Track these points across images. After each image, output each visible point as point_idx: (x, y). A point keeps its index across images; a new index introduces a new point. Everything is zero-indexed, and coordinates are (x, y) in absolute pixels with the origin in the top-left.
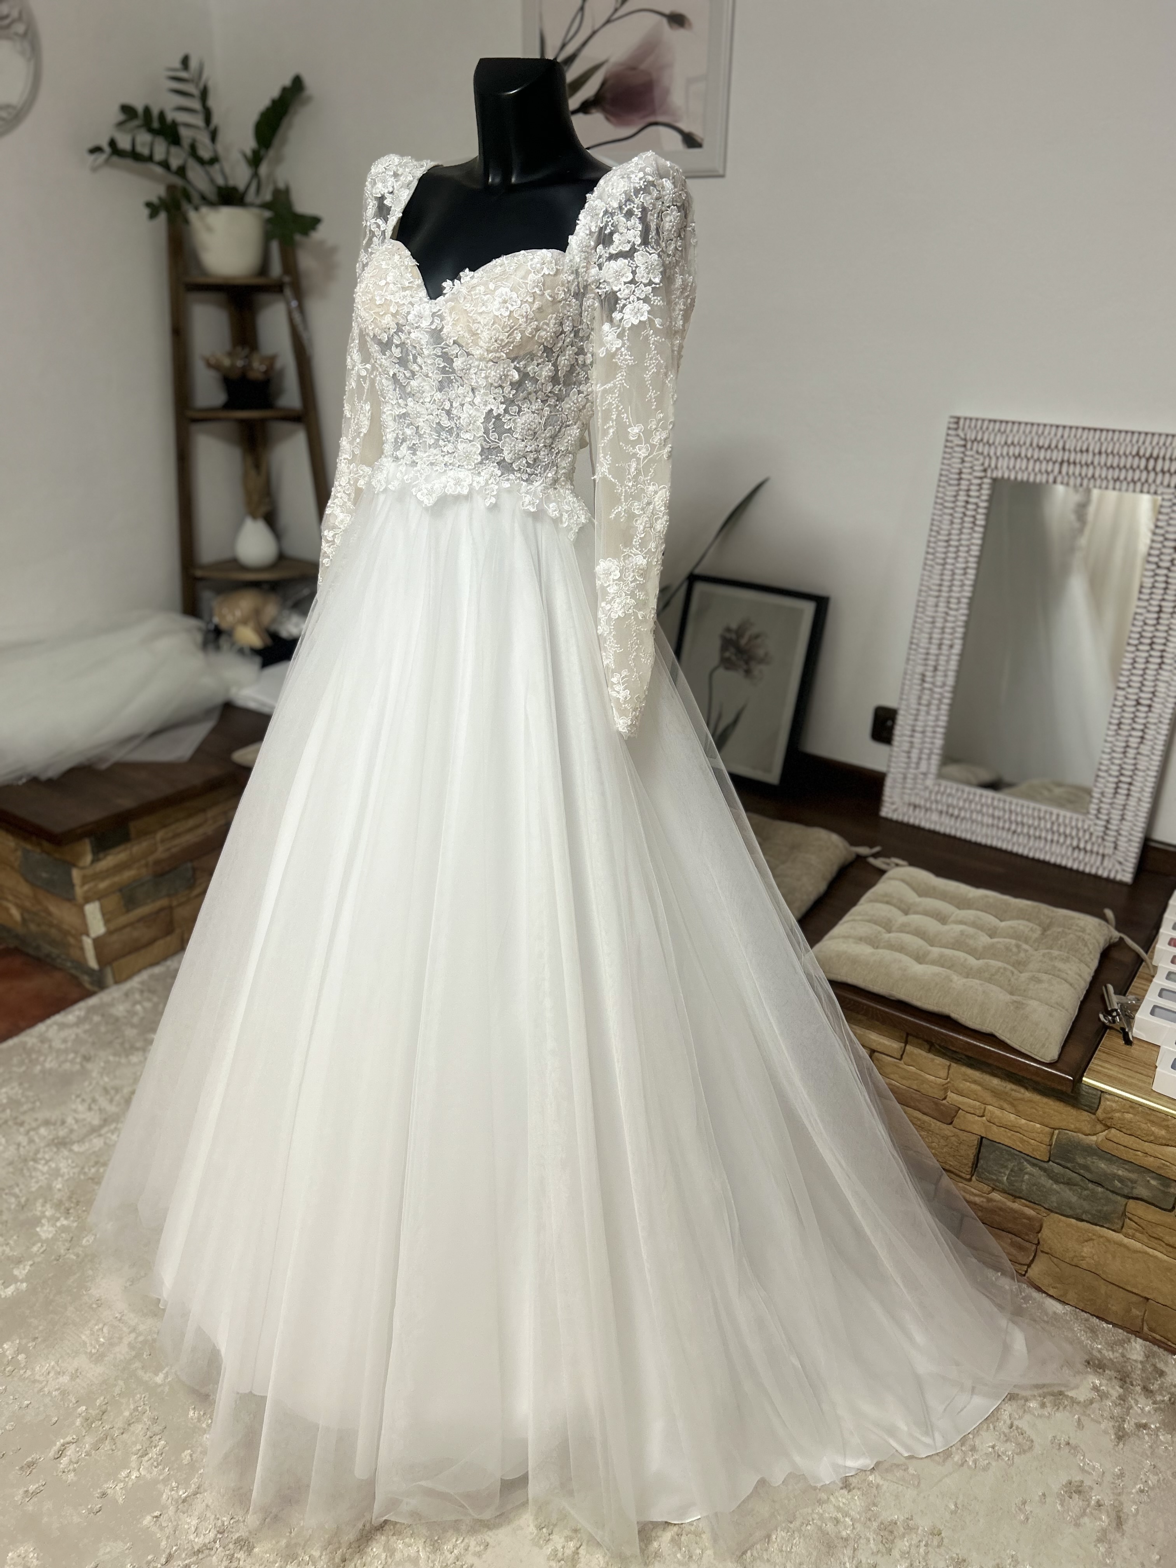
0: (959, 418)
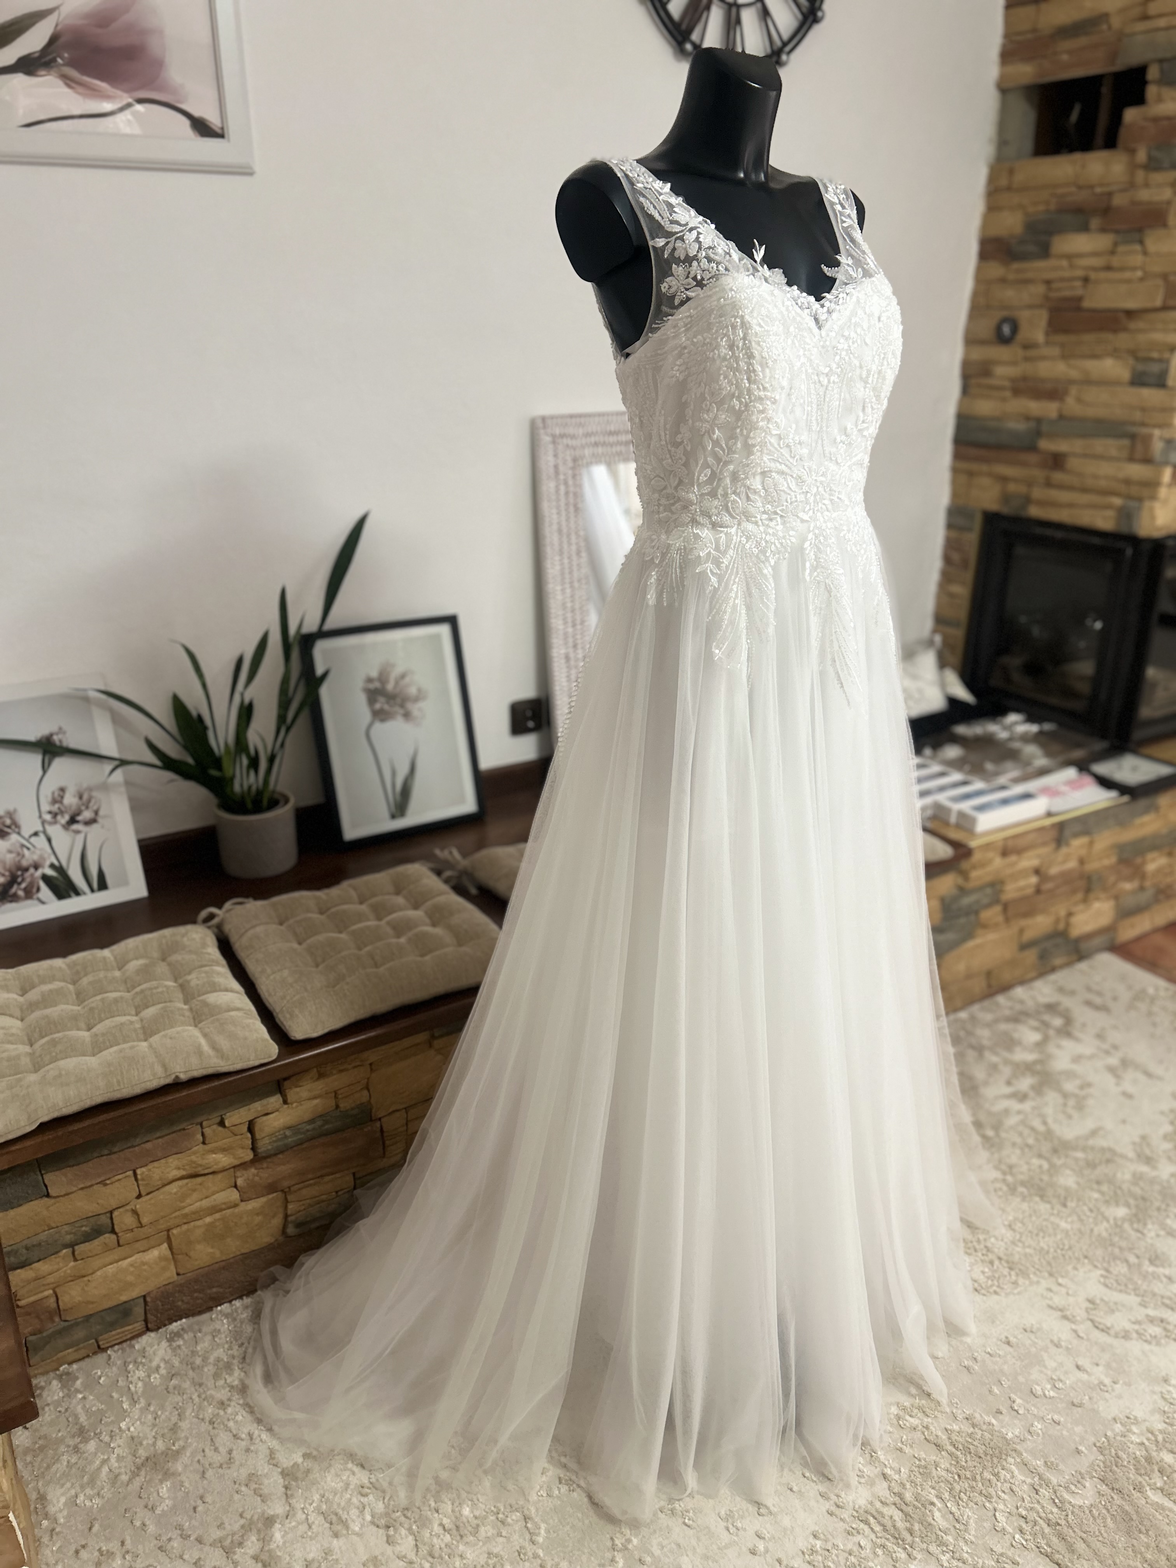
0: (544, 419)
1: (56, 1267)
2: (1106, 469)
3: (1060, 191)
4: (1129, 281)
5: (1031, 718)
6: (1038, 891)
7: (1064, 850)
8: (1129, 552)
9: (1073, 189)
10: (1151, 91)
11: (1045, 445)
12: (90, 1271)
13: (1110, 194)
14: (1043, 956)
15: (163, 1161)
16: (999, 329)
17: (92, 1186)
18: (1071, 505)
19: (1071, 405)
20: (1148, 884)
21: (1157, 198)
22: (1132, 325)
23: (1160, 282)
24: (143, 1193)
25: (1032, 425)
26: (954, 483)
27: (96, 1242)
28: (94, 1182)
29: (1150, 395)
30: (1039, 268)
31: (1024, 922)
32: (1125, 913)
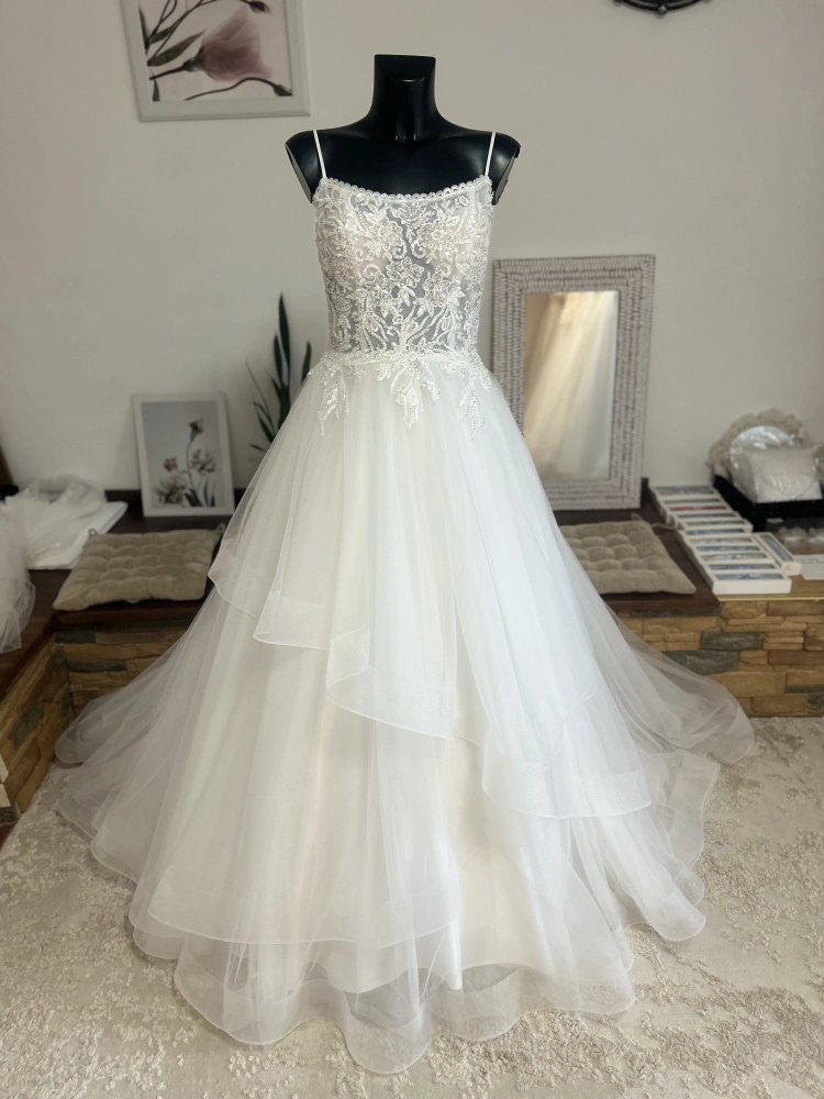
0: (499, 262)
1: (101, 678)
15: (149, 643)
17: (115, 645)
24: (140, 656)
27: (119, 673)
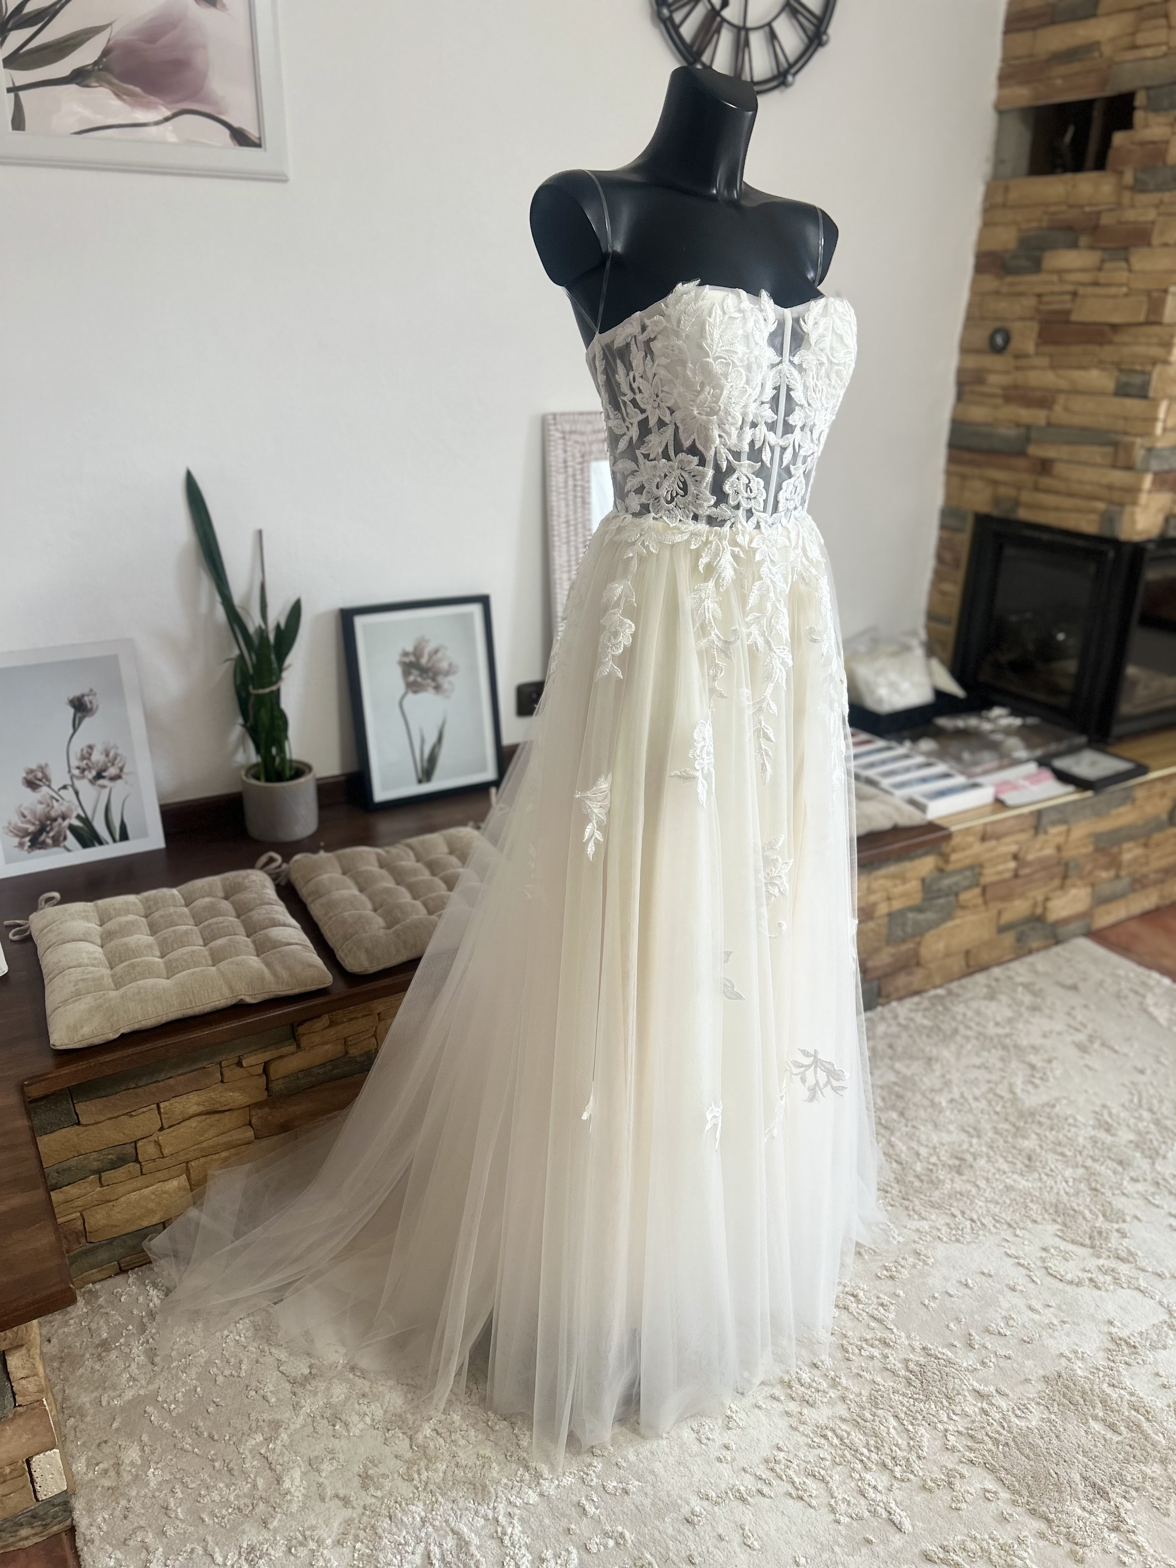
0: (555, 416)
1: (83, 1191)
2: (1090, 475)
3: (1052, 209)
4: (1115, 297)
5: (1015, 713)
6: (1016, 875)
7: (1042, 837)
8: (1111, 554)
9: (1064, 208)
10: (1139, 116)
11: (1034, 450)
12: (116, 1197)
13: (1099, 213)
14: (1020, 939)
15: (185, 1097)
16: (992, 338)
17: (118, 1117)
18: (1057, 509)
19: (1059, 414)
20: (1123, 873)
21: (1142, 219)
22: (1117, 338)
23: (1144, 299)
24: (166, 1126)
25: (1022, 431)
26: (948, 485)
27: (122, 1170)
28: (121, 1113)
29: (1133, 405)
30: (1032, 282)
31: (1000, 905)
32: (1101, 900)
